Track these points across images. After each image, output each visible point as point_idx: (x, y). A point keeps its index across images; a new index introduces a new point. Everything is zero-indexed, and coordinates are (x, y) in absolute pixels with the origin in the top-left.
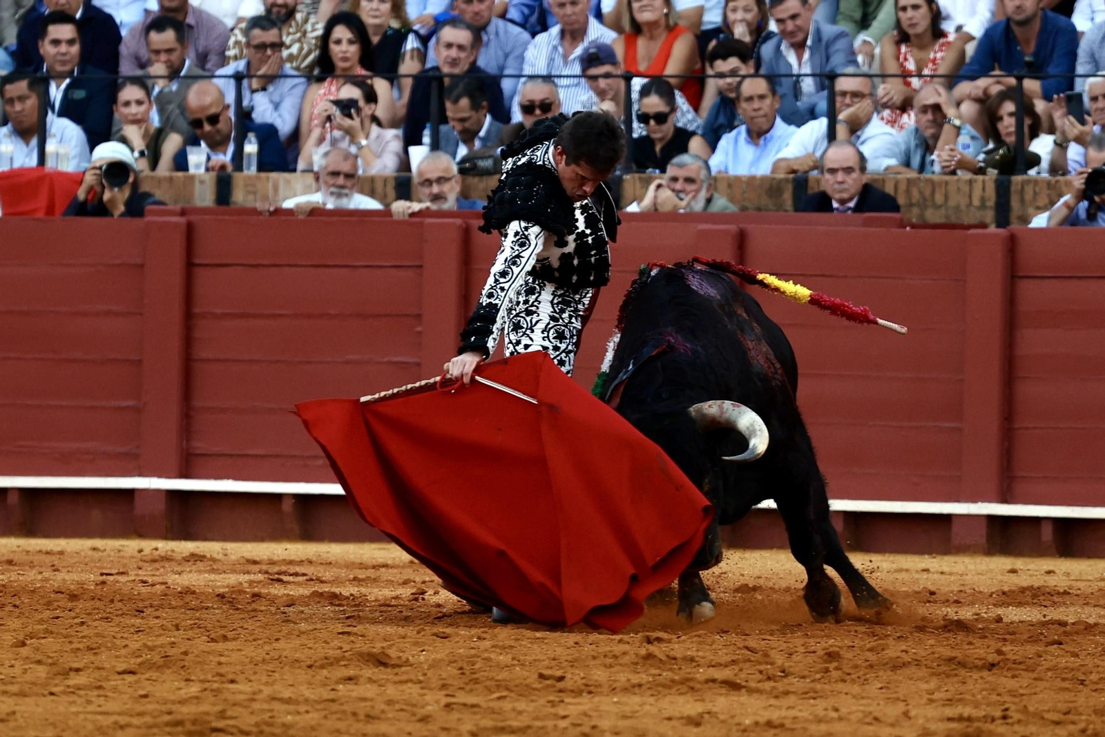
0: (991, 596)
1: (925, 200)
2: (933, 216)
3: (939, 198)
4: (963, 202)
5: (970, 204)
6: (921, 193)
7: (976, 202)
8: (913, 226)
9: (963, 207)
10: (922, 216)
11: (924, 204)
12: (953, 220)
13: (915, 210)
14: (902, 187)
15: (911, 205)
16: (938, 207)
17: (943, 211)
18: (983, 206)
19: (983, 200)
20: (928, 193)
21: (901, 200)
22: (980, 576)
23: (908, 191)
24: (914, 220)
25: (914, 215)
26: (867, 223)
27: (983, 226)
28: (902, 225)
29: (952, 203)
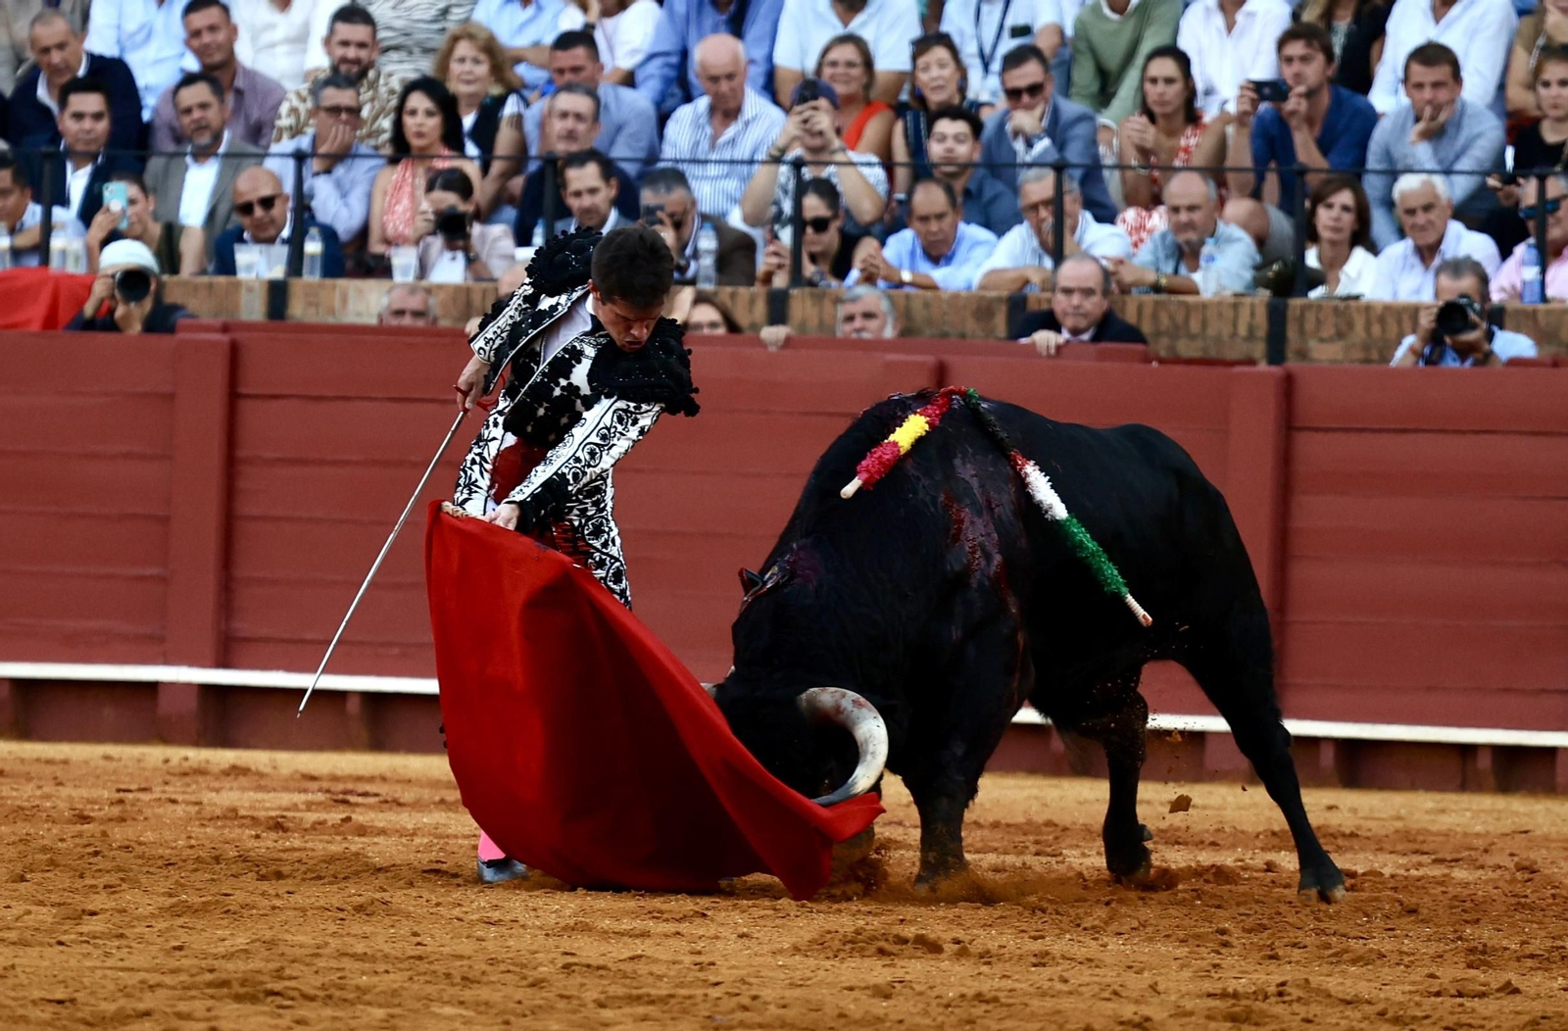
0: (1257, 836)
1: (1177, 327)
2: (1185, 348)
3: (1195, 326)
4: (1226, 331)
5: (1234, 334)
6: (1171, 318)
7: (1242, 331)
8: (1161, 361)
9: (1226, 338)
10: (1172, 348)
11: (1177, 331)
12: (1213, 353)
13: (1164, 341)
14: (1148, 311)
15: (1158, 334)
16: (1192, 337)
17: (1199, 343)
18: (1251, 336)
19: (1251, 329)
20: (1180, 318)
21: (1146, 328)
22: (1242, 812)
23: (1155, 317)
24: (1163, 353)
25: (1161, 347)
26: (1102, 356)
27: (1251, 362)
28: (1147, 359)
29: (1211, 332)
